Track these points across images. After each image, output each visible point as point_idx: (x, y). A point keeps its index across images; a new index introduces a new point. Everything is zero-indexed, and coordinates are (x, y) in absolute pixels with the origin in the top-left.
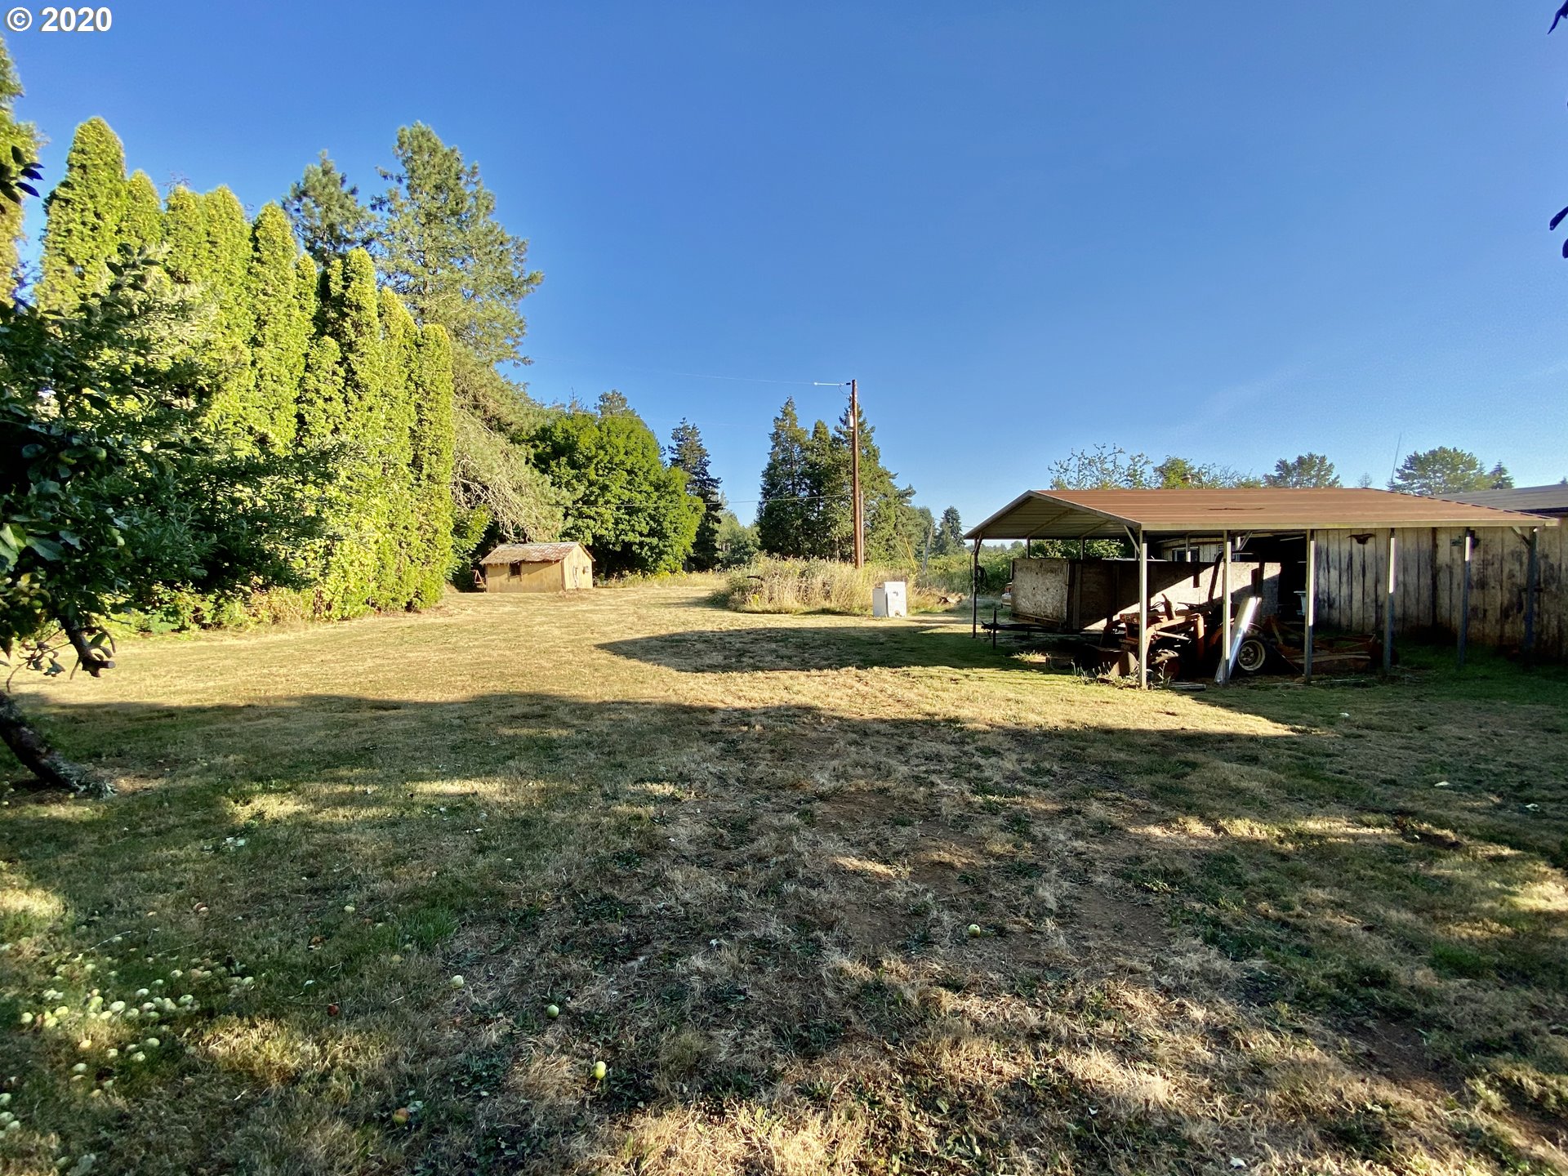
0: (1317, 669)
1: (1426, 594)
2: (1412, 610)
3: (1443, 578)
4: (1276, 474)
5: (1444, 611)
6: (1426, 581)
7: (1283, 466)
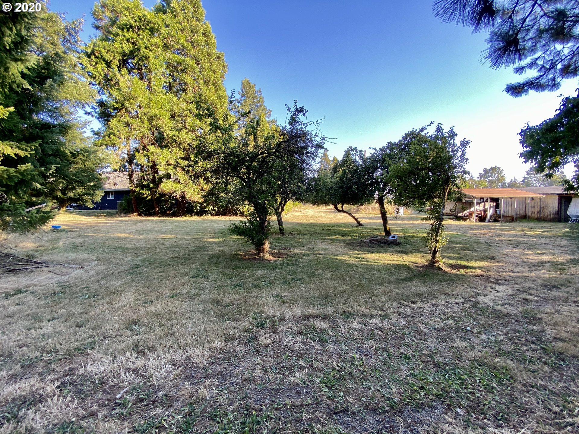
0: (503, 221)
1: (524, 210)
2: (521, 212)
3: (527, 206)
4: (483, 173)
5: (527, 213)
6: (524, 206)
7: (485, 170)
